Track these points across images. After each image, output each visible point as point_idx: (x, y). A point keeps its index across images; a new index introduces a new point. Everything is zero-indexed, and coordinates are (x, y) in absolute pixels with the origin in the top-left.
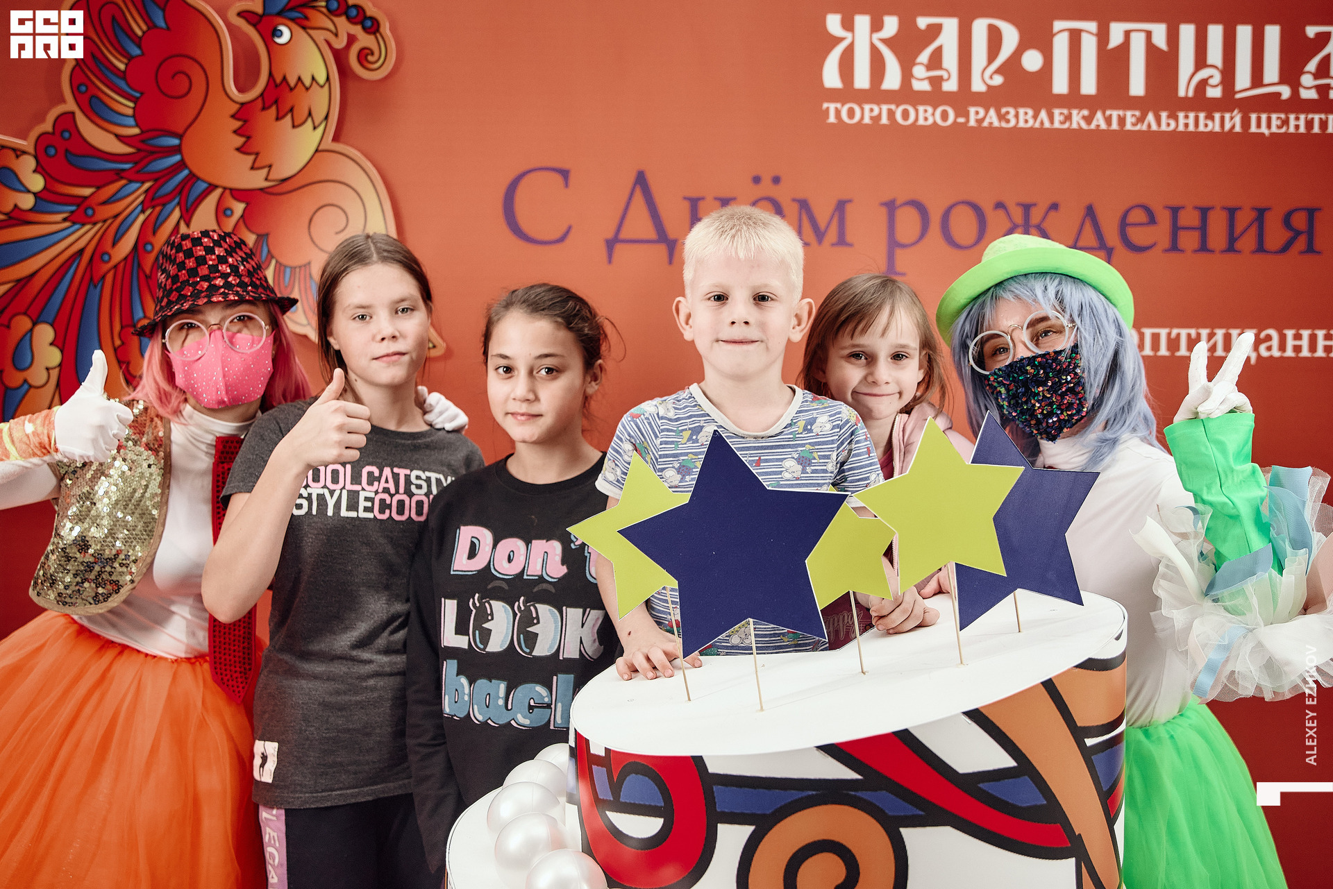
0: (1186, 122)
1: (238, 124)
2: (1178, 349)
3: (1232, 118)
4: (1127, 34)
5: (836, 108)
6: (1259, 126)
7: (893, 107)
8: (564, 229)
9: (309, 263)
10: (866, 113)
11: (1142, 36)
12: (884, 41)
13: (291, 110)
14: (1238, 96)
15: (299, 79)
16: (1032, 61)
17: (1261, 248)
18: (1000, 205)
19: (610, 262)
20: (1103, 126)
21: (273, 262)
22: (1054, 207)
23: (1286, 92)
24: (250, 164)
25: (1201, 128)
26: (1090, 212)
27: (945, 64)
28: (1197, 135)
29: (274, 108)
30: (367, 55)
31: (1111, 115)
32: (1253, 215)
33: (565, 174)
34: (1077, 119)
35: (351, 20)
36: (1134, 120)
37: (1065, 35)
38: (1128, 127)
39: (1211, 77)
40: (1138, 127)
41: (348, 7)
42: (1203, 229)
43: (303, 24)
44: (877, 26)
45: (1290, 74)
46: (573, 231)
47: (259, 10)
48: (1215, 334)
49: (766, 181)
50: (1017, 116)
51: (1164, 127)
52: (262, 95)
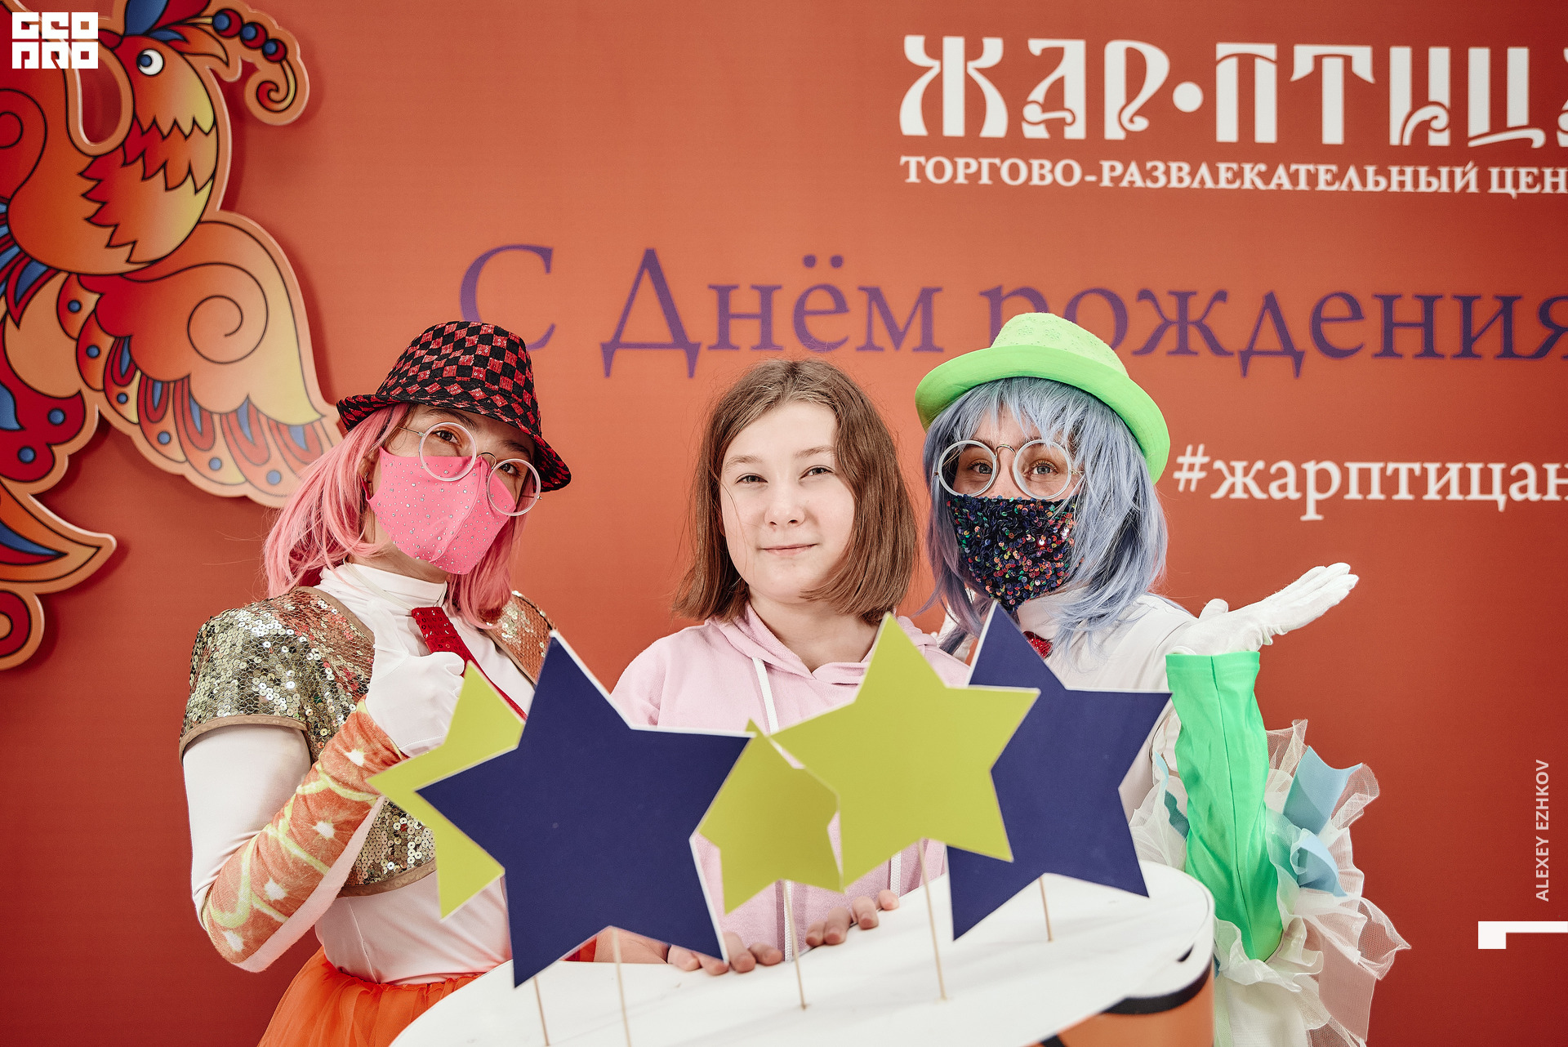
0: (1401, 179)
1: (90, 184)
2: (1397, 492)
3: (1464, 174)
4: (1318, 60)
5: (919, 163)
6: (1502, 184)
7: (997, 161)
8: (546, 328)
9: (188, 376)
10: (960, 169)
11: (1339, 62)
12: (982, 71)
13: (164, 166)
14: (1472, 144)
15: (175, 123)
16: (1188, 97)
17: (1508, 352)
18: (1145, 295)
19: (608, 374)
20: (1287, 186)
21: (138, 374)
22: (1221, 296)
23: (1538, 138)
24: (106, 241)
25: (1423, 188)
26: (1271, 303)
27: (1068, 104)
28: (1417, 197)
29: (140, 162)
30: (271, 90)
31: (1297, 171)
32: (1498, 305)
33: (545, 254)
34: (1251, 176)
35: (247, 43)
36: (1329, 177)
37: (1234, 62)
38: (1322, 186)
39: (1436, 117)
40: (1335, 188)
41: (243, 25)
42: (1427, 325)
43: (181, 48)
44: (973, 51)
45: (1543, 114)
46: (556, 331)
47: (120, 30)
48: (1448, 470)
49: (823, 262)
50: (1167, 173)
51: (1371, 187)
52: (123, 144)
